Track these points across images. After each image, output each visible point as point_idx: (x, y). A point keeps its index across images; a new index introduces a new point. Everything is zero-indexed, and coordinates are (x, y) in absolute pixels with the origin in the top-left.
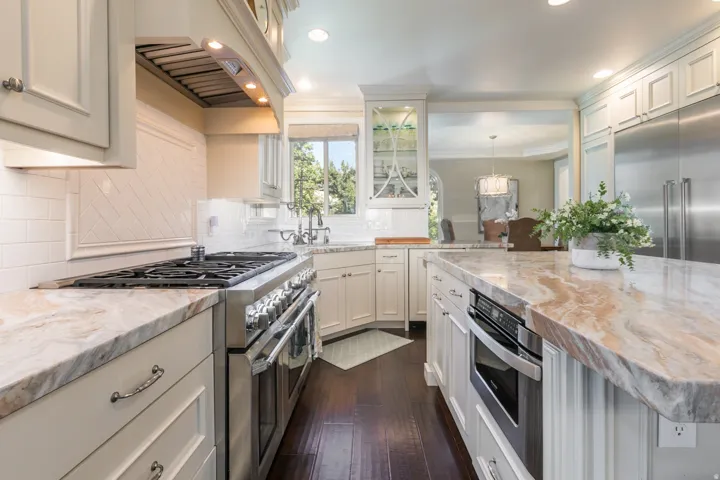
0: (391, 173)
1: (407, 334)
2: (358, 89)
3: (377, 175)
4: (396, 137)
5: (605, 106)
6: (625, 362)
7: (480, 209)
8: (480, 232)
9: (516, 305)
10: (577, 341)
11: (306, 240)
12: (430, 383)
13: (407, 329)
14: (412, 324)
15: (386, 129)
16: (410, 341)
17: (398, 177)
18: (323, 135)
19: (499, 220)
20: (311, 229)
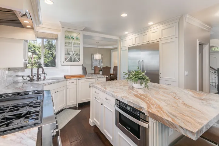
0: (71, 54)
1: (77, 108)
2: (59, 23)
3: (66, 54)
4: (73, 42)
5: (126, 40)
6: (182, 128)
7: (92, 62)
8: (92, 69)
9: (139, 107)
10: (166, 121)
11: (35, 78)
12: (92, 125)
13: (77, 106)
14: (79, 104)
15: (69, 38)
16: (80, 111)
17: (74, 55)
18: (43, 36)
19: (99, 66)
20: (38, 74)
